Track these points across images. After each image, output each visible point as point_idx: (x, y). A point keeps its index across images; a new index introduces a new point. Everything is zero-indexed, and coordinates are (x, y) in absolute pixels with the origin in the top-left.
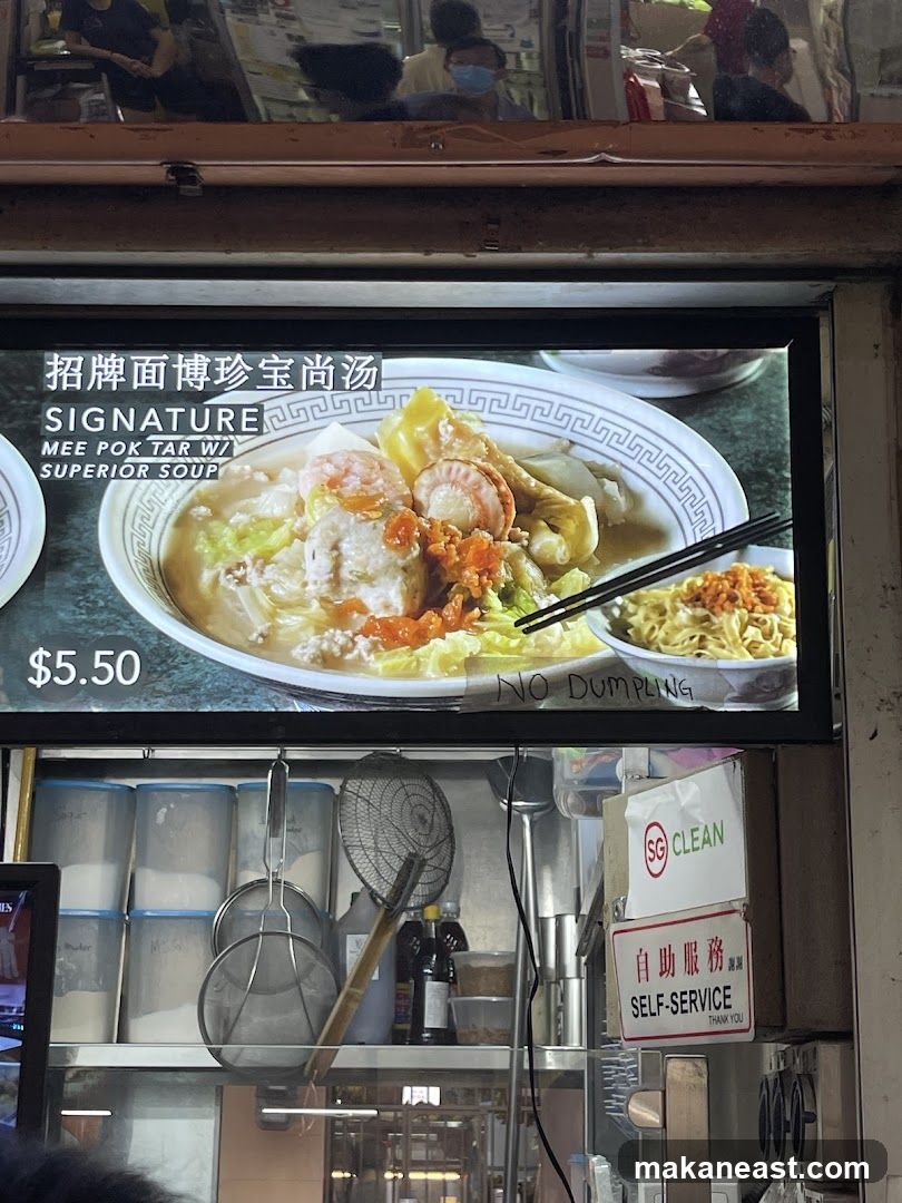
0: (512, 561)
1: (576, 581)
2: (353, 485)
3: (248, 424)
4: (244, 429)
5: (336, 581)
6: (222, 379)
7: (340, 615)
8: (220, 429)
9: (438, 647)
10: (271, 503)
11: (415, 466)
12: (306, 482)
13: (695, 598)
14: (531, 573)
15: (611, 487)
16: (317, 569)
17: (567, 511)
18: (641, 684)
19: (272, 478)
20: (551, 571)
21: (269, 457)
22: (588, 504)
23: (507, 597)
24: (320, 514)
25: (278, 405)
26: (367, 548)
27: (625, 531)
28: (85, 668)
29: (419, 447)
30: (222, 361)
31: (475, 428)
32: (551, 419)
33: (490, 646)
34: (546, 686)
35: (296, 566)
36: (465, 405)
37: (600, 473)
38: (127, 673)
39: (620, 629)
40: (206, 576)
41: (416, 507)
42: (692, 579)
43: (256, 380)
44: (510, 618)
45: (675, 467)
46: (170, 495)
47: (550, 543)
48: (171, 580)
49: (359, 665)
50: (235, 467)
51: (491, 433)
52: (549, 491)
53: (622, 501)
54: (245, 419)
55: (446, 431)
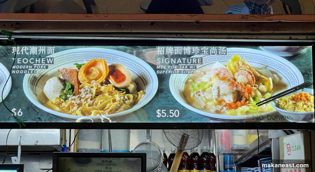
0: (255, 91)
1: (268, 95)
2: (221, 75)
3: (200, 62)
4: (199, 63)
5: (219, 95)
6: (194, 52)
7: (220, 102)
8: (193, 63)
9: (240, 109)
10: (205, 79)
11: (234, 71)
12: (212, 74)
13: (293, 99)
14: (259, 94)
15: (275, 75)
16: (215, 93)
17: (266, 81)
18: (282, 117)
19: (205, 73)
20: (263, 93)
21: (204, 69)
22: (271, 79)
23: (254, 99)
24: (216, 82)
25: (206, 58)
26: (225, 87)
27: (278, 85)
28: (168, 114)
29: (235, 67)
30: (194, 48)
31: (246, 63)
32: (262, 61)
33: (251, 109)
34: (263, 117)
35: (211, 92)
36: (244, 58)
37: (273, 73)
38: (177, 114)
39: (278, 105)
40: (192, 94)
41: (235, 80)
42: (292, 95)
43: (201, 52)
44: (255, 103)
45: (288, 71)
46: (184, 77)
47: (263, 87)
48: (185, 95)
49: (224, 113)
50: (197, 71)
51: (250, 64)
52: (262, 76)
53: (278, 79)
54: (199, 61)
55: (240, 63)
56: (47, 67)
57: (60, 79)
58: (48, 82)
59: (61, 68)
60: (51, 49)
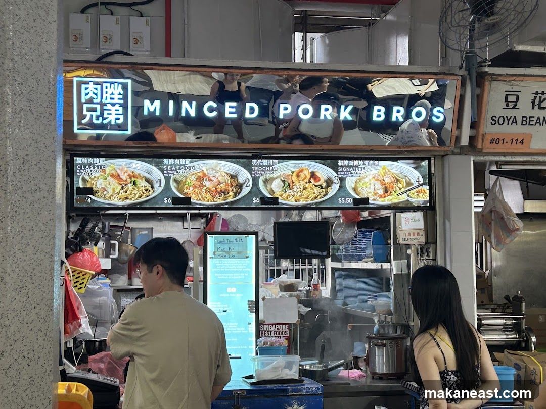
0: (395, 187)
1: (403, 190)
2: (376, 177)
3: (363, 170)
5: (375, 190)
6: (360, 164)
7: (375, 194)
8: (360, 170)
9: (387, 198)
10: (366, 180)
11: (383, 175)
12: (371, 177)
13: (417, 192)
14: (398, 189)
15: (407, 178)
16: (372, 188)
17: (401, 181)
18: (411, 203)
19: (366, 177)
20: (400, 189)
21: (366, 174)
22: (404, 180)
23: (395, 192)
24: (372, 181)
25: (366, 166)
26: (378, 186)
27: (409, 184)
28: (345, 201)
29: (384, 173)
30: (360, 161)
31: (391, 170)
32: (399, 169)
33: (393, 198)
34: (399, 203)
35: (370, 188)
36: (389, 167)
37: (406, 176)
38: (350, 201)
39: (408, 196)
40: (359, 189)
41: (384, 180)
42: (416, 190)
43: (364, 164)
44: (395, 194)
46: (354, 179)
47: (400, 185)
48: (355, 190)
49: (378, 200)
50: (362, 175)
51: (393, 171)
52: (400, 178)
53: (408, 180)
55: (387, 171)
56: (273, 173)
57: (281, 180)
58: (274, 182)
59: (282, 173)
60: (276, 161)
